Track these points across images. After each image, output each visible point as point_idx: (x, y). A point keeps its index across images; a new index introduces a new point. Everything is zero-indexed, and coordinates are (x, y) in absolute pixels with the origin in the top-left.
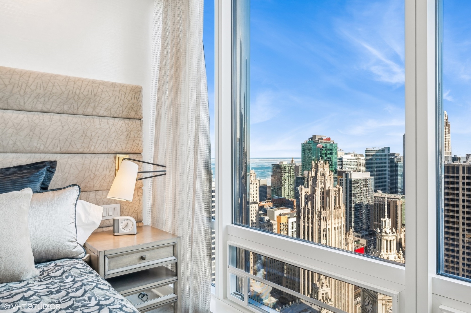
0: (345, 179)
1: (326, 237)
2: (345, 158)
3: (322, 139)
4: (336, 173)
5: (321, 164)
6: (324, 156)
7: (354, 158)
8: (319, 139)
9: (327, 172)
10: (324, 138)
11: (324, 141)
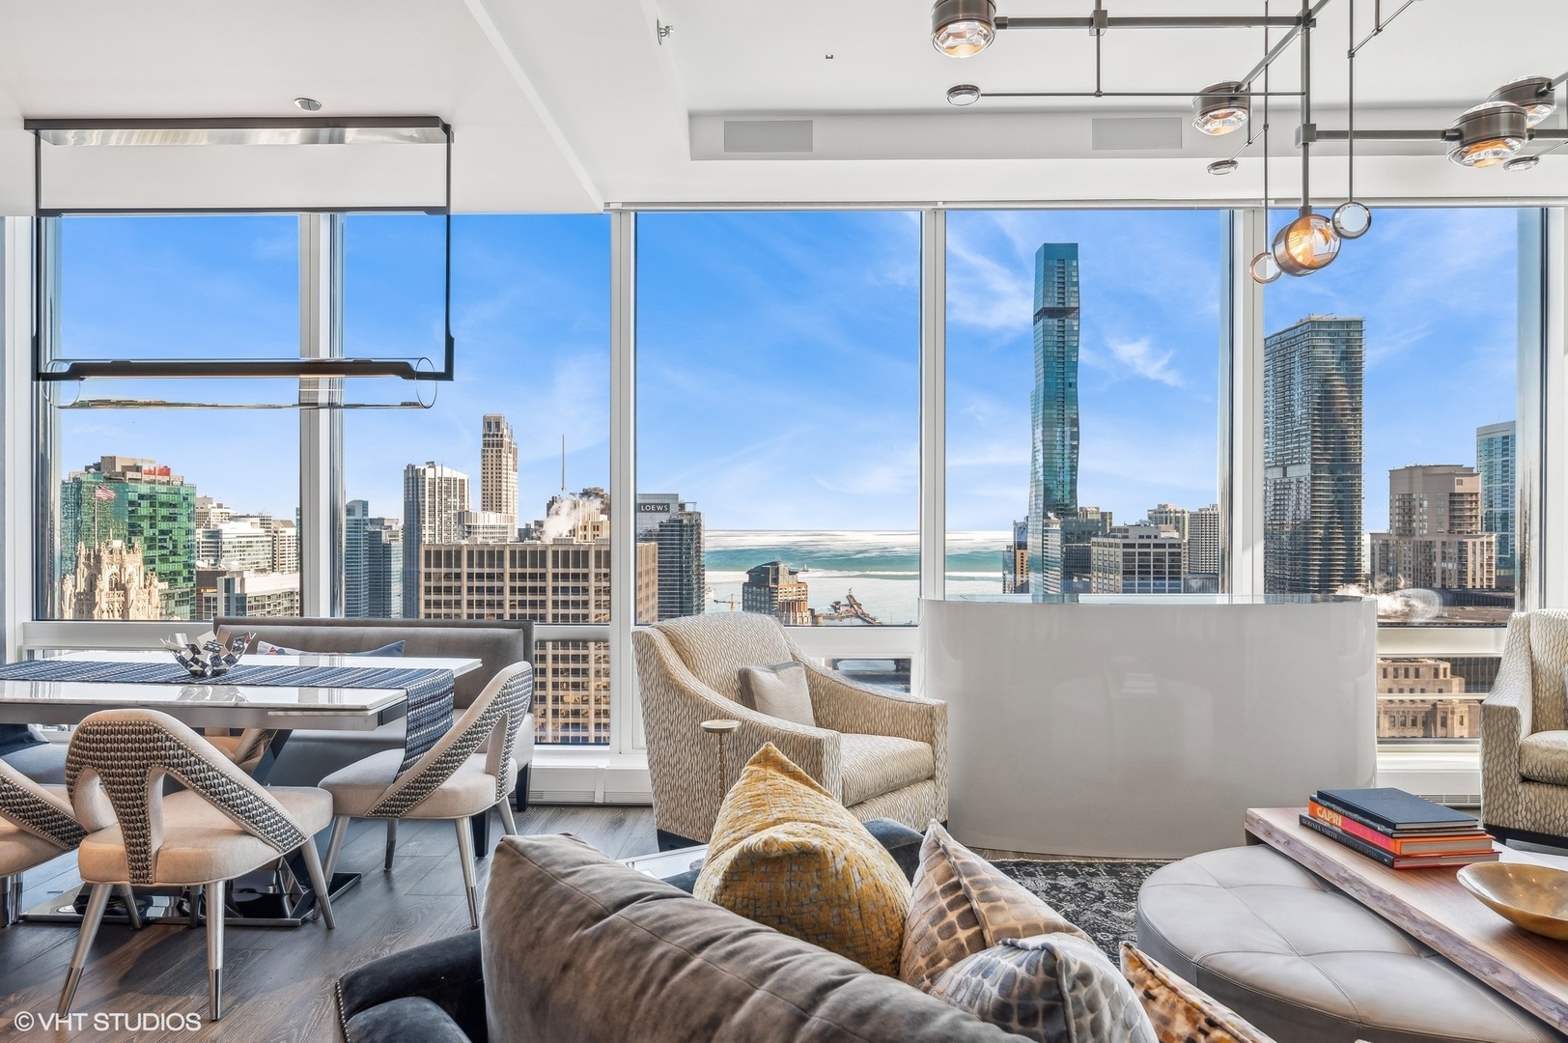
0: (222, 596)
2: (230, 531)
3: (138, 469)
4: (190, 579)
6: (145, 524)
7: (262, 531)
8: (126, 468)
10: (145, 468)
11: (146, 478)
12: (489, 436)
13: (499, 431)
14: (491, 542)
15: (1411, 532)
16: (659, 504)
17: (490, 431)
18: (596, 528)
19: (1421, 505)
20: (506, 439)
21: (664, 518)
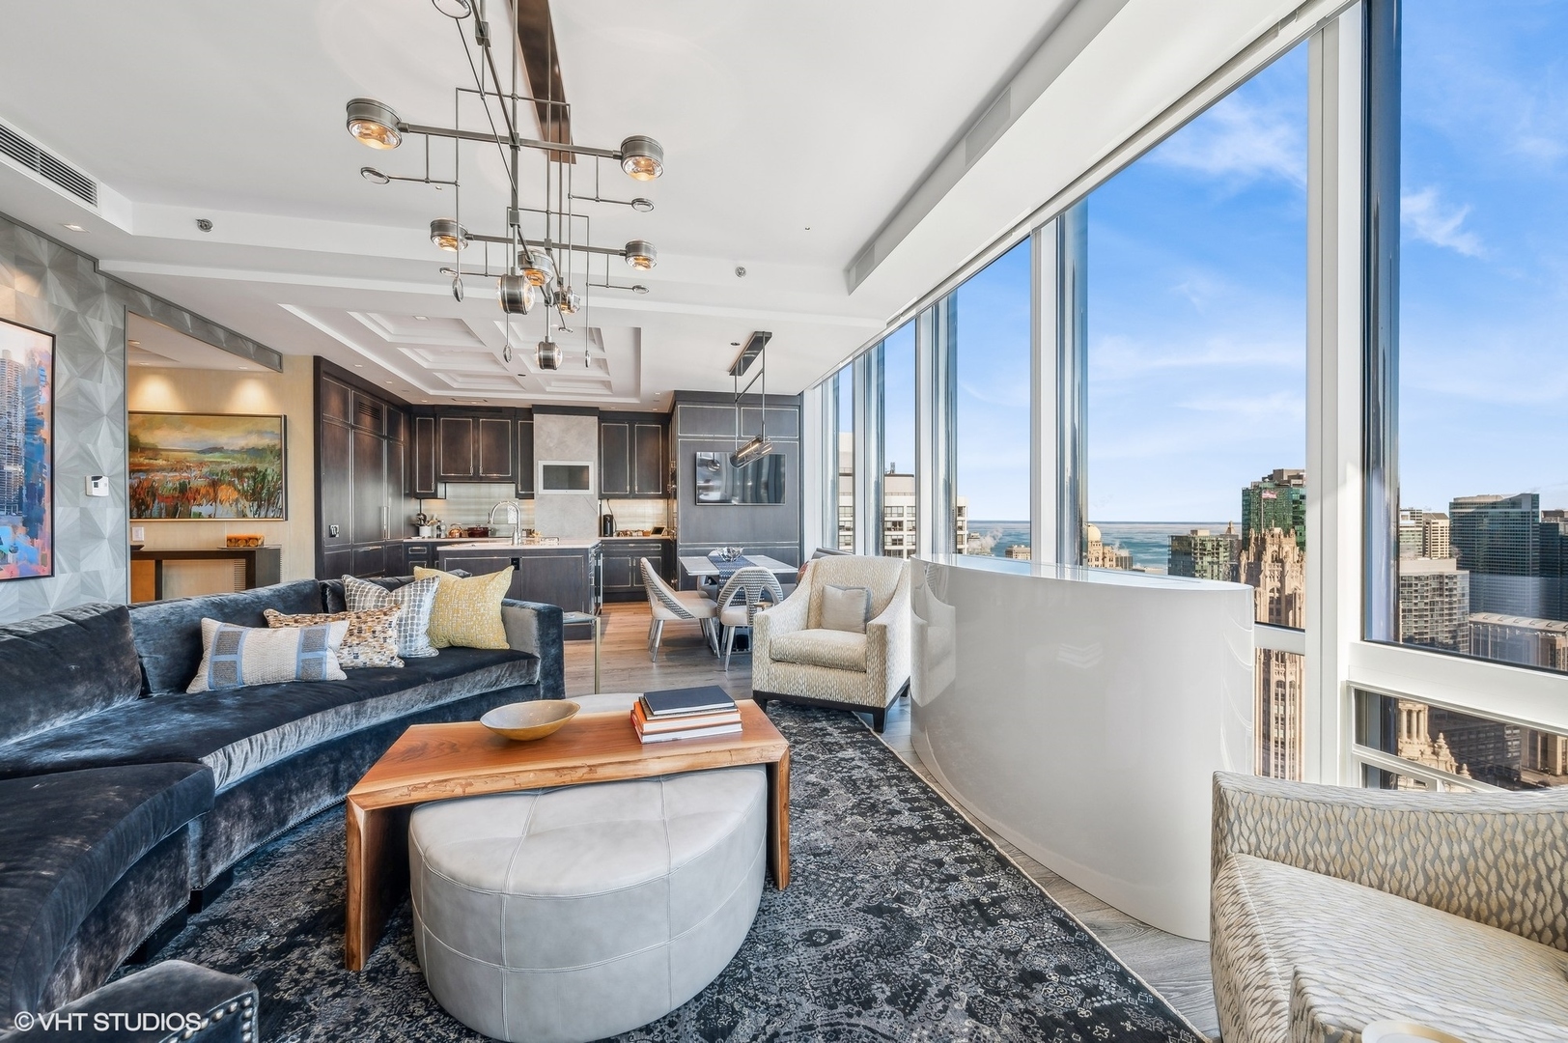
1: (1284, 700)
3: (1299, 477)
5: (1273, 536)
7: (1413, 522)
8: (1291, 477)
9: (1291, 555)
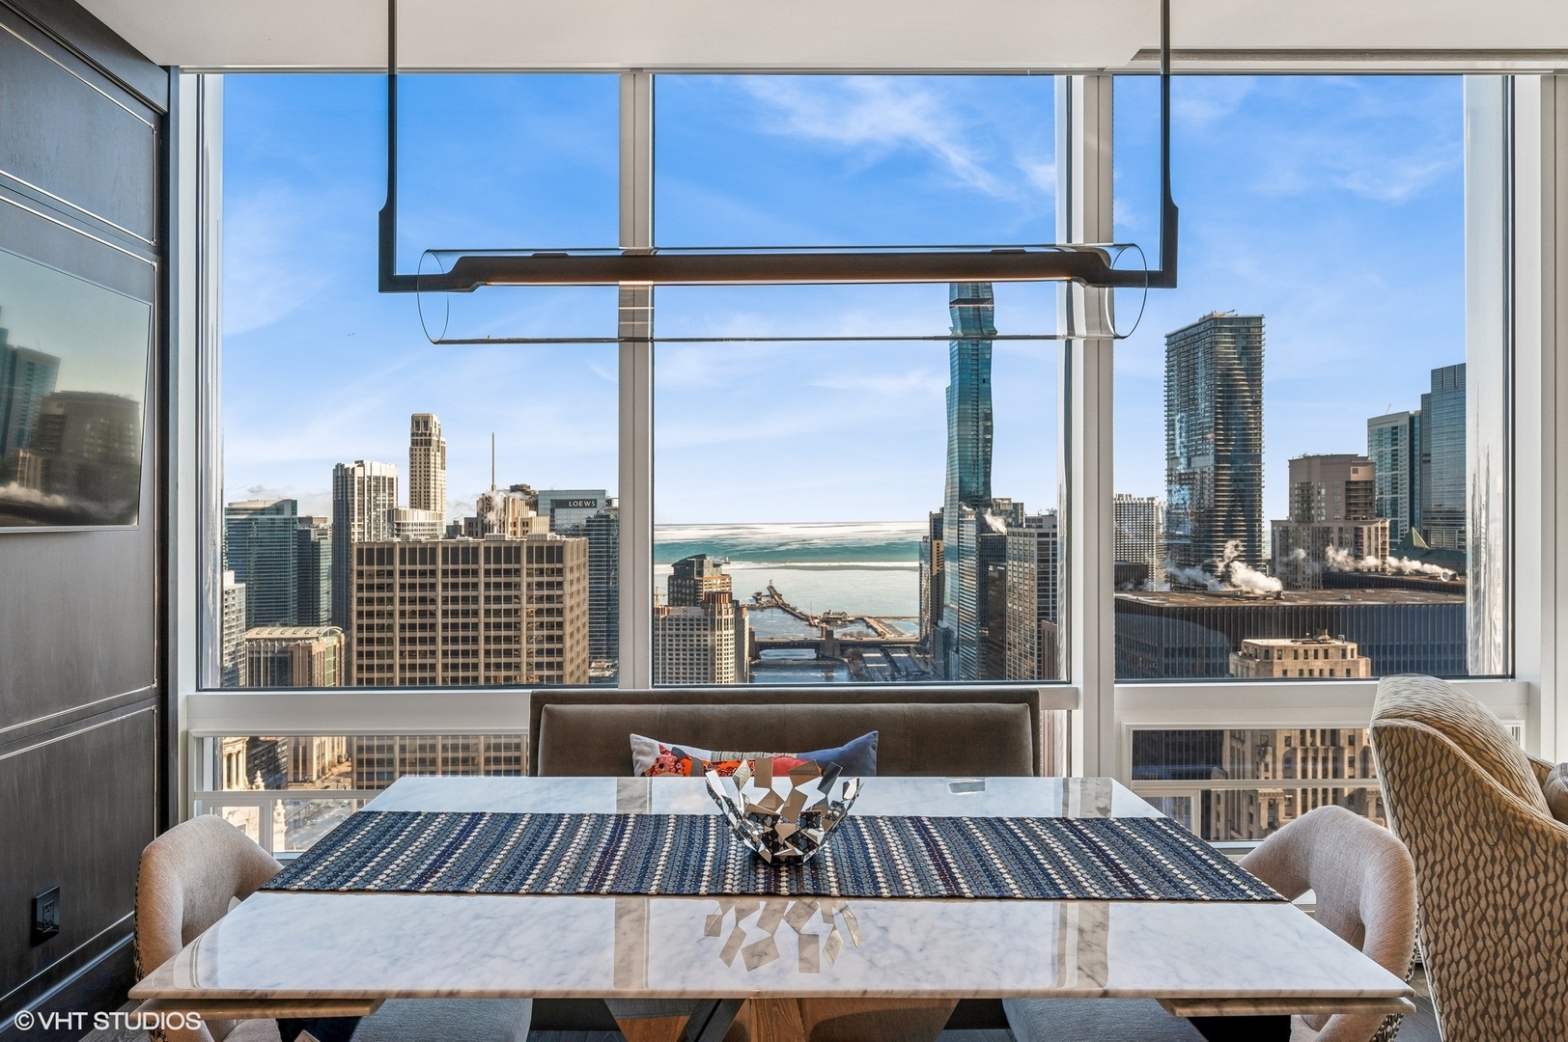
12: (417, 435)
13: (427, 430)
14: (423, 539)
15: (1310, 519)
16: (586, 500)
17: (418, 430)
18: (526, 523)
19: (1319, 493)
20: (434, 438)
21: (591, 513)
